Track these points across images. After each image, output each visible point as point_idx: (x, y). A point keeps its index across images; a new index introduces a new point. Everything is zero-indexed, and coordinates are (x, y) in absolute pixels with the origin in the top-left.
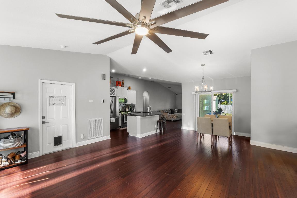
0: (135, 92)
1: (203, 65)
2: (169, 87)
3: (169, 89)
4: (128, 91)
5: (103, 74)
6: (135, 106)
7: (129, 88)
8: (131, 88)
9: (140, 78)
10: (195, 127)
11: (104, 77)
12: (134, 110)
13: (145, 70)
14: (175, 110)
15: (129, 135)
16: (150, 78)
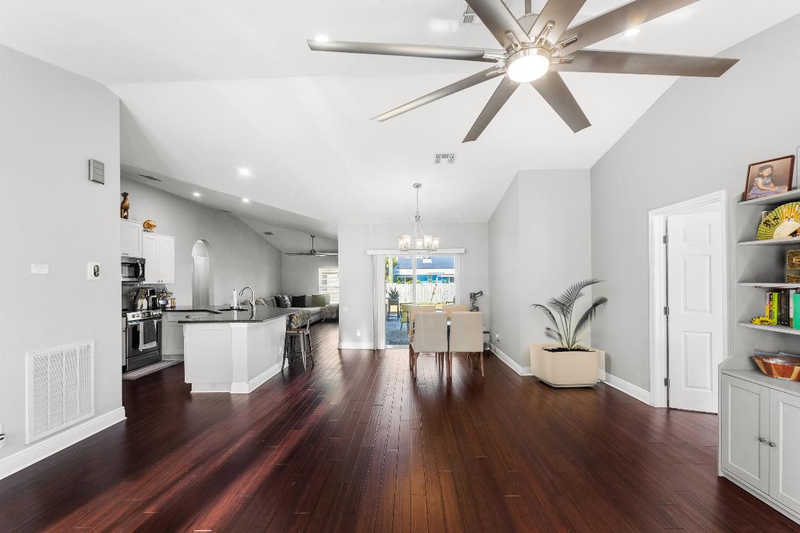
0: (172, 240)
1: (418, 186)
2: (267, 233)
3: (268, 238)
4: (146, 235)
5: (94, 161)
6: (169, 290)
7: (148, 226)
8: (155, 226)
9: (197, 195)
10: (375, 339)
11: (96, 173)
12: (169, 305)
13: (244, 172)
14: (287, 298)
15: (195, 390)
16: (246, 200)
